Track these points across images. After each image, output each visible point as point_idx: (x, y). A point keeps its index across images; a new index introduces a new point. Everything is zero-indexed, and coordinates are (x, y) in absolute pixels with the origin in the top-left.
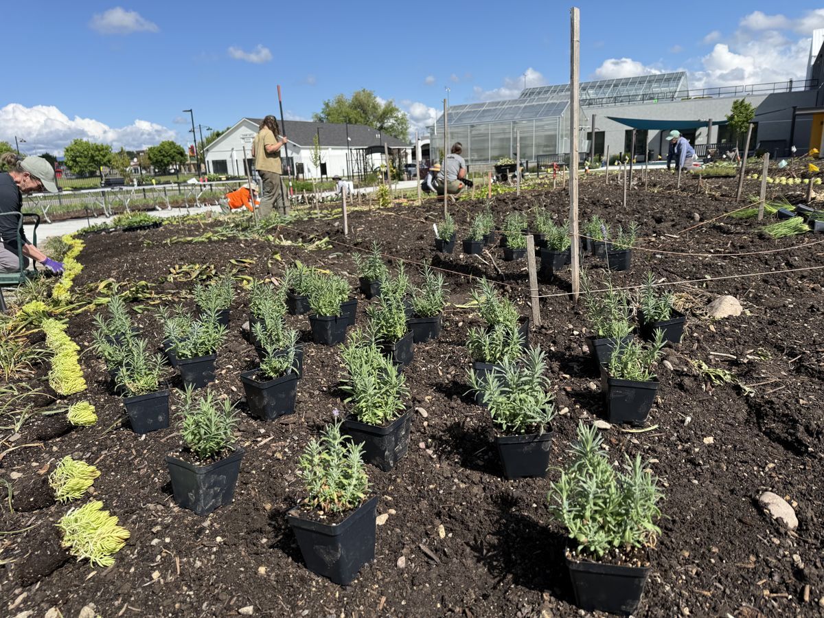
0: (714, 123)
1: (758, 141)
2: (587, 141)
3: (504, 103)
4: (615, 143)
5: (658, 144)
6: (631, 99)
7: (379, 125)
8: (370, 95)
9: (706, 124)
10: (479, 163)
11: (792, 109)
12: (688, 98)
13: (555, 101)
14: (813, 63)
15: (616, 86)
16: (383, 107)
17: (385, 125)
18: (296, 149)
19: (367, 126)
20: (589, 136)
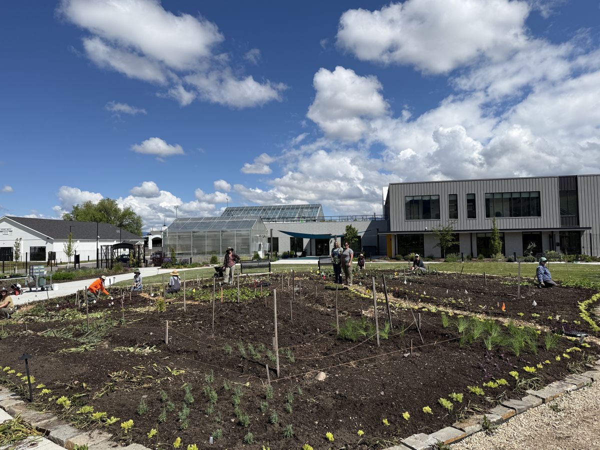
0: (338, 236)
1: (362, 246)
2: (268, 244)
3: (215, 218)
4: (285, 245)
5: (310, 247)
6: (292, 219)
7: (118, 223)
8: (113, 202)
9: (334, 237)
10: (199, 256)
11: (376, 230)
12: (324, 221)
13: (248, 220)
14: (384, 204)
15: (283, 209)
16: (122, 210)
17: (124, 223)
18: (49, 240)
19: (109, 224)
20: (269, 240)
